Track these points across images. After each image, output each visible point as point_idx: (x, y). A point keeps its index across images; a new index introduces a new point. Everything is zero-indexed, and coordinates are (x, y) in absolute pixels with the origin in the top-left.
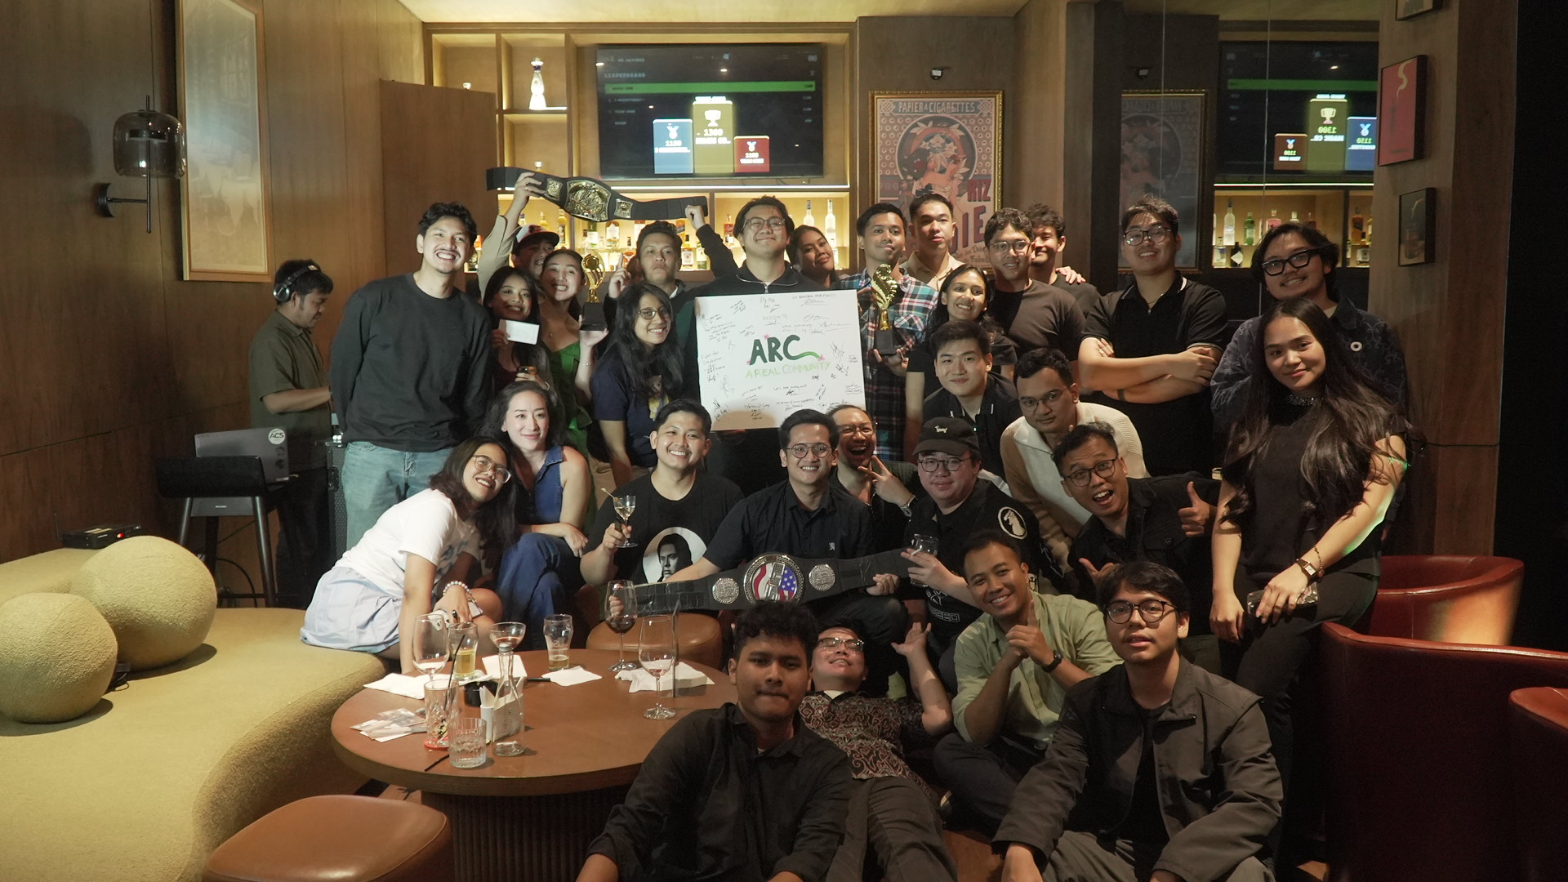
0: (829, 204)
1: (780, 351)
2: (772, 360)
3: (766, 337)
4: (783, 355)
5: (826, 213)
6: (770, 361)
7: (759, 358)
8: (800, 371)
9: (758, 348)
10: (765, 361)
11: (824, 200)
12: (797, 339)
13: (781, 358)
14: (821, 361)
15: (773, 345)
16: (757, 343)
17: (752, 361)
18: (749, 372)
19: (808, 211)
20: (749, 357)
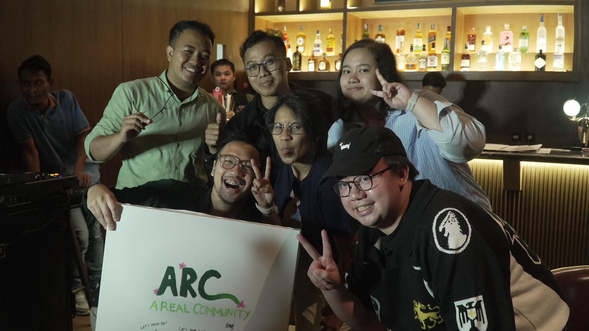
0: (560, 18)
1: (195, 286)
2: (184, 294)
3: (181, 266)
4: (197, 292)
5: (557, 25)
6: (181, 295)
7: (169, 289)
8: (213, 315)
9: (170, 277)
10: (175, 294)
11: (555, 15)
12: (217, 275)
13: (194, 295)
14: (241, 309)
15: (189, 277)
16: (170, 270)
17: (160, 292)
18: (155, 302)
19: (541, 23)
20: (158, 286)
